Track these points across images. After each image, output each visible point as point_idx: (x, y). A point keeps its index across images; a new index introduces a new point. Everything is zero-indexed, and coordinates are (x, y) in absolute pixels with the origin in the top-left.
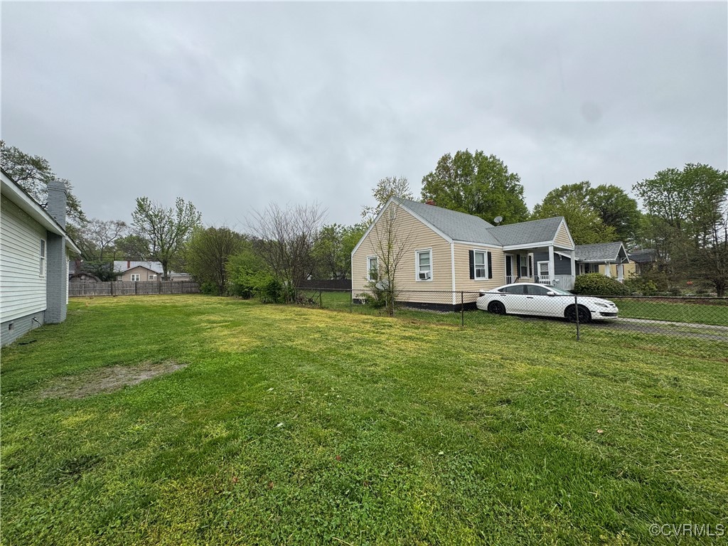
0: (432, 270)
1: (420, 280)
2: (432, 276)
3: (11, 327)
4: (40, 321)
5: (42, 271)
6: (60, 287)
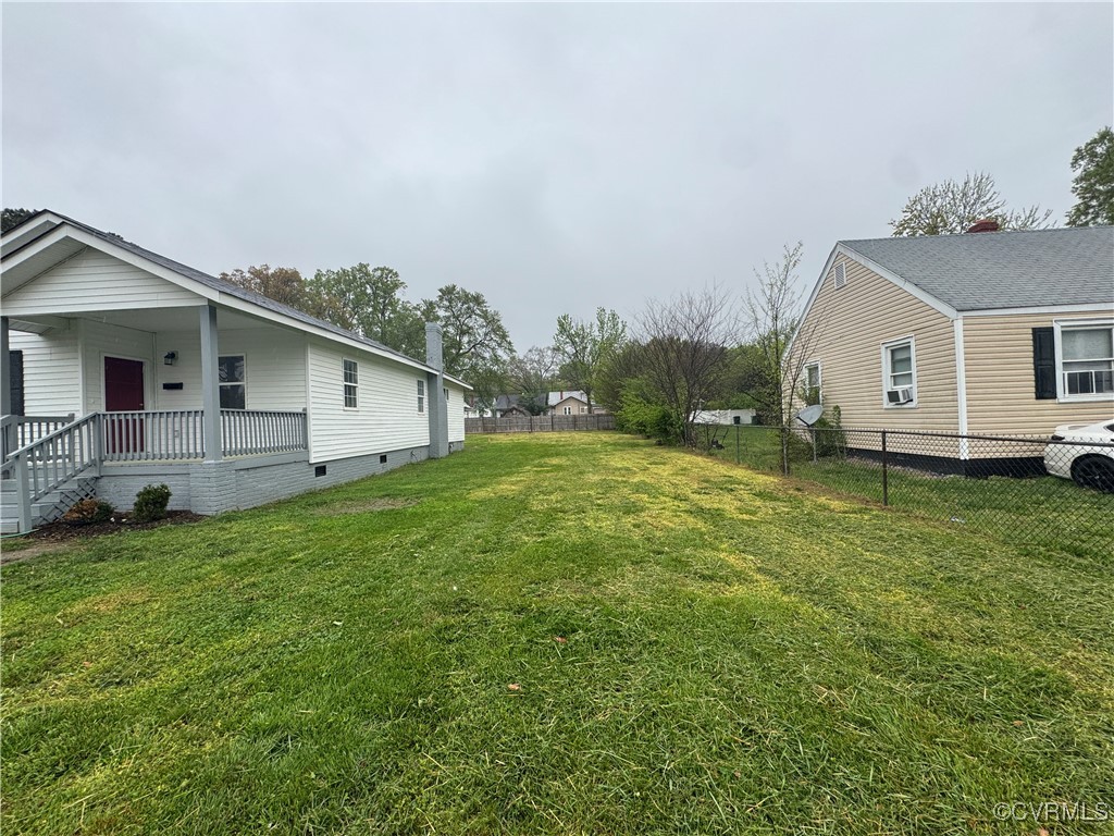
0: (914, 385)
1: (892, 405)
2: (915, 396)
3: (383, 458)
4: (423, 456)
5: (421, 409)
6: (437, 423)
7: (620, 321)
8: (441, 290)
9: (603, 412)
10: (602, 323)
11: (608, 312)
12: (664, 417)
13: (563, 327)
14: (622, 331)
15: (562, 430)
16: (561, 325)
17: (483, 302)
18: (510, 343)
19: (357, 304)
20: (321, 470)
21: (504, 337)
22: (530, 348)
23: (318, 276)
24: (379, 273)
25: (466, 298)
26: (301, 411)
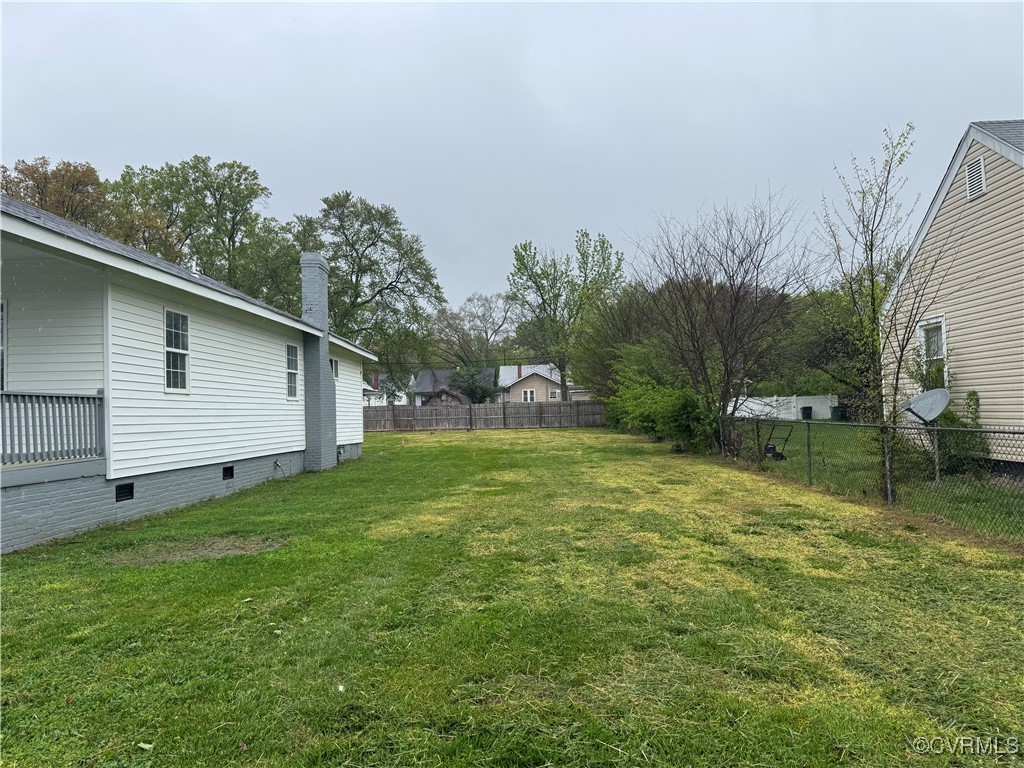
3: (228, 472)
4: (293, 467)
5: (292, 392)
6: (319, 414)
7: (613, 251)
8: (326, 201)
9: (587, 398)
10: (584, 255)
11: (594, 237)
12: (685, 406)
13: (523, 260)
14: (618, 268)
15: (519, 426)
16: (520, 258)
17: (396, 222)
18: (437, 288)
19: (189, 222)
20: (125, 490)
21: (428, 276)
22: (470, 295)
23: (128, 175)
24: (226, 172)
25: (369, 214)
26: (94, 393)
